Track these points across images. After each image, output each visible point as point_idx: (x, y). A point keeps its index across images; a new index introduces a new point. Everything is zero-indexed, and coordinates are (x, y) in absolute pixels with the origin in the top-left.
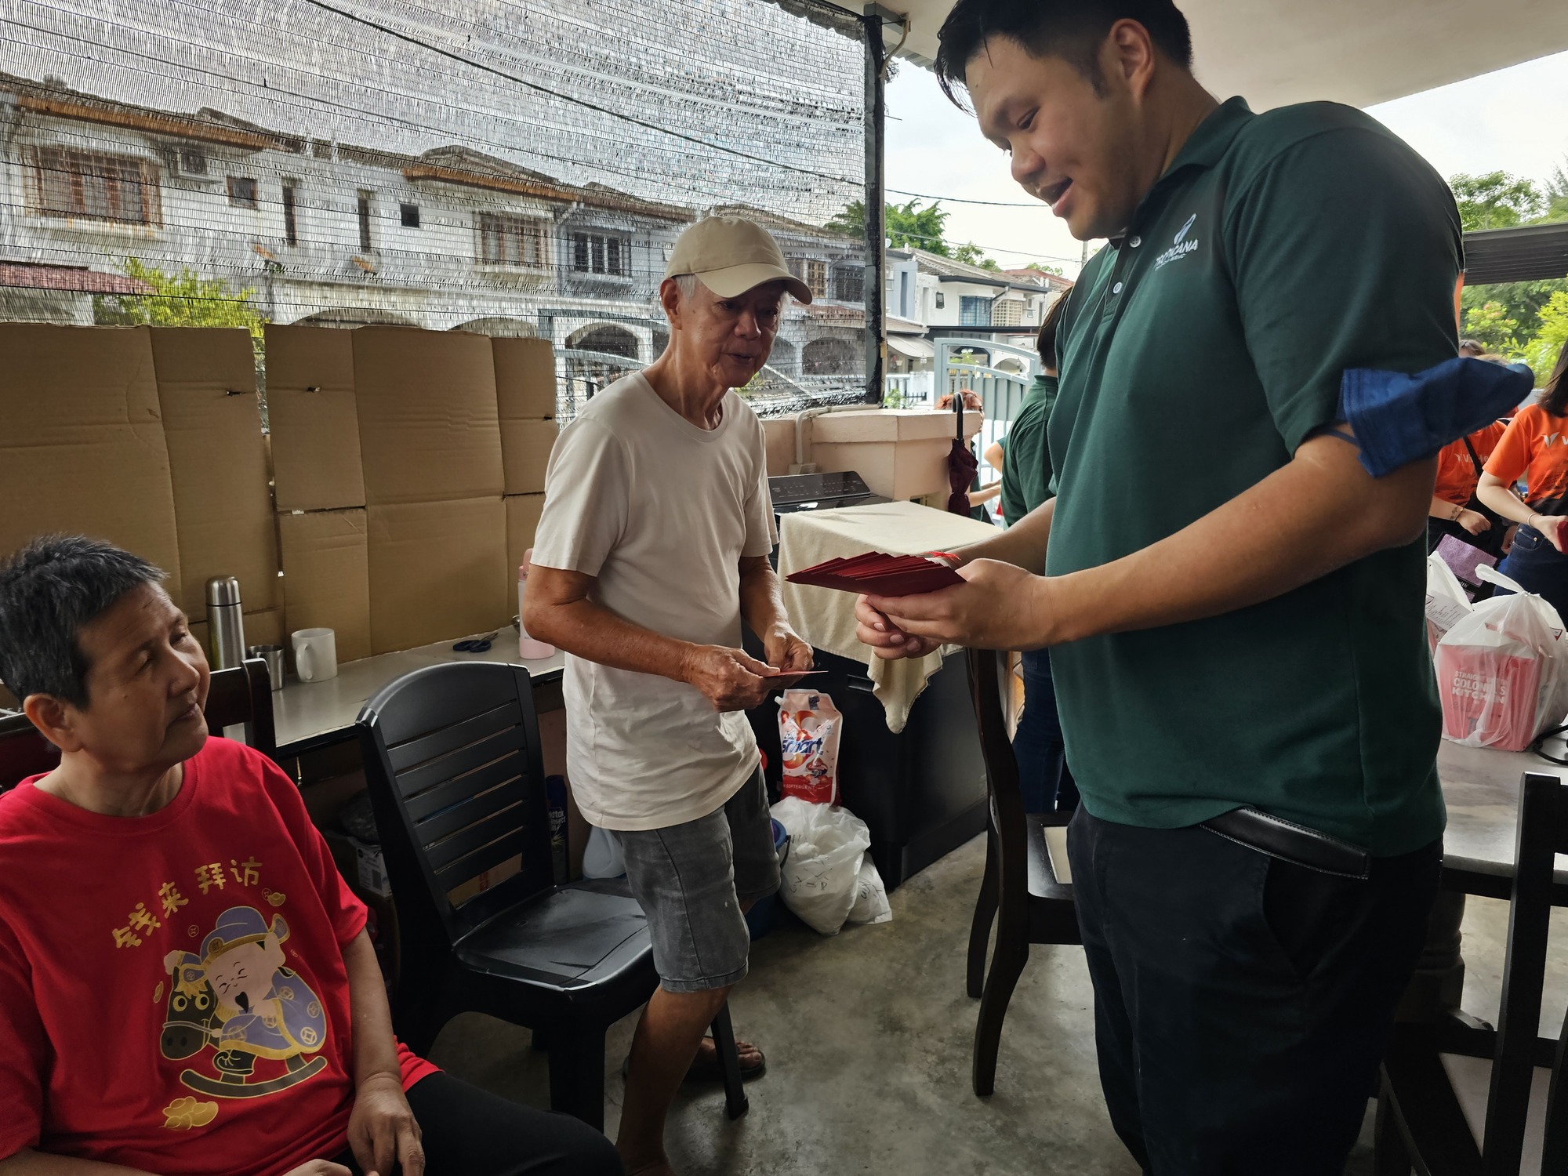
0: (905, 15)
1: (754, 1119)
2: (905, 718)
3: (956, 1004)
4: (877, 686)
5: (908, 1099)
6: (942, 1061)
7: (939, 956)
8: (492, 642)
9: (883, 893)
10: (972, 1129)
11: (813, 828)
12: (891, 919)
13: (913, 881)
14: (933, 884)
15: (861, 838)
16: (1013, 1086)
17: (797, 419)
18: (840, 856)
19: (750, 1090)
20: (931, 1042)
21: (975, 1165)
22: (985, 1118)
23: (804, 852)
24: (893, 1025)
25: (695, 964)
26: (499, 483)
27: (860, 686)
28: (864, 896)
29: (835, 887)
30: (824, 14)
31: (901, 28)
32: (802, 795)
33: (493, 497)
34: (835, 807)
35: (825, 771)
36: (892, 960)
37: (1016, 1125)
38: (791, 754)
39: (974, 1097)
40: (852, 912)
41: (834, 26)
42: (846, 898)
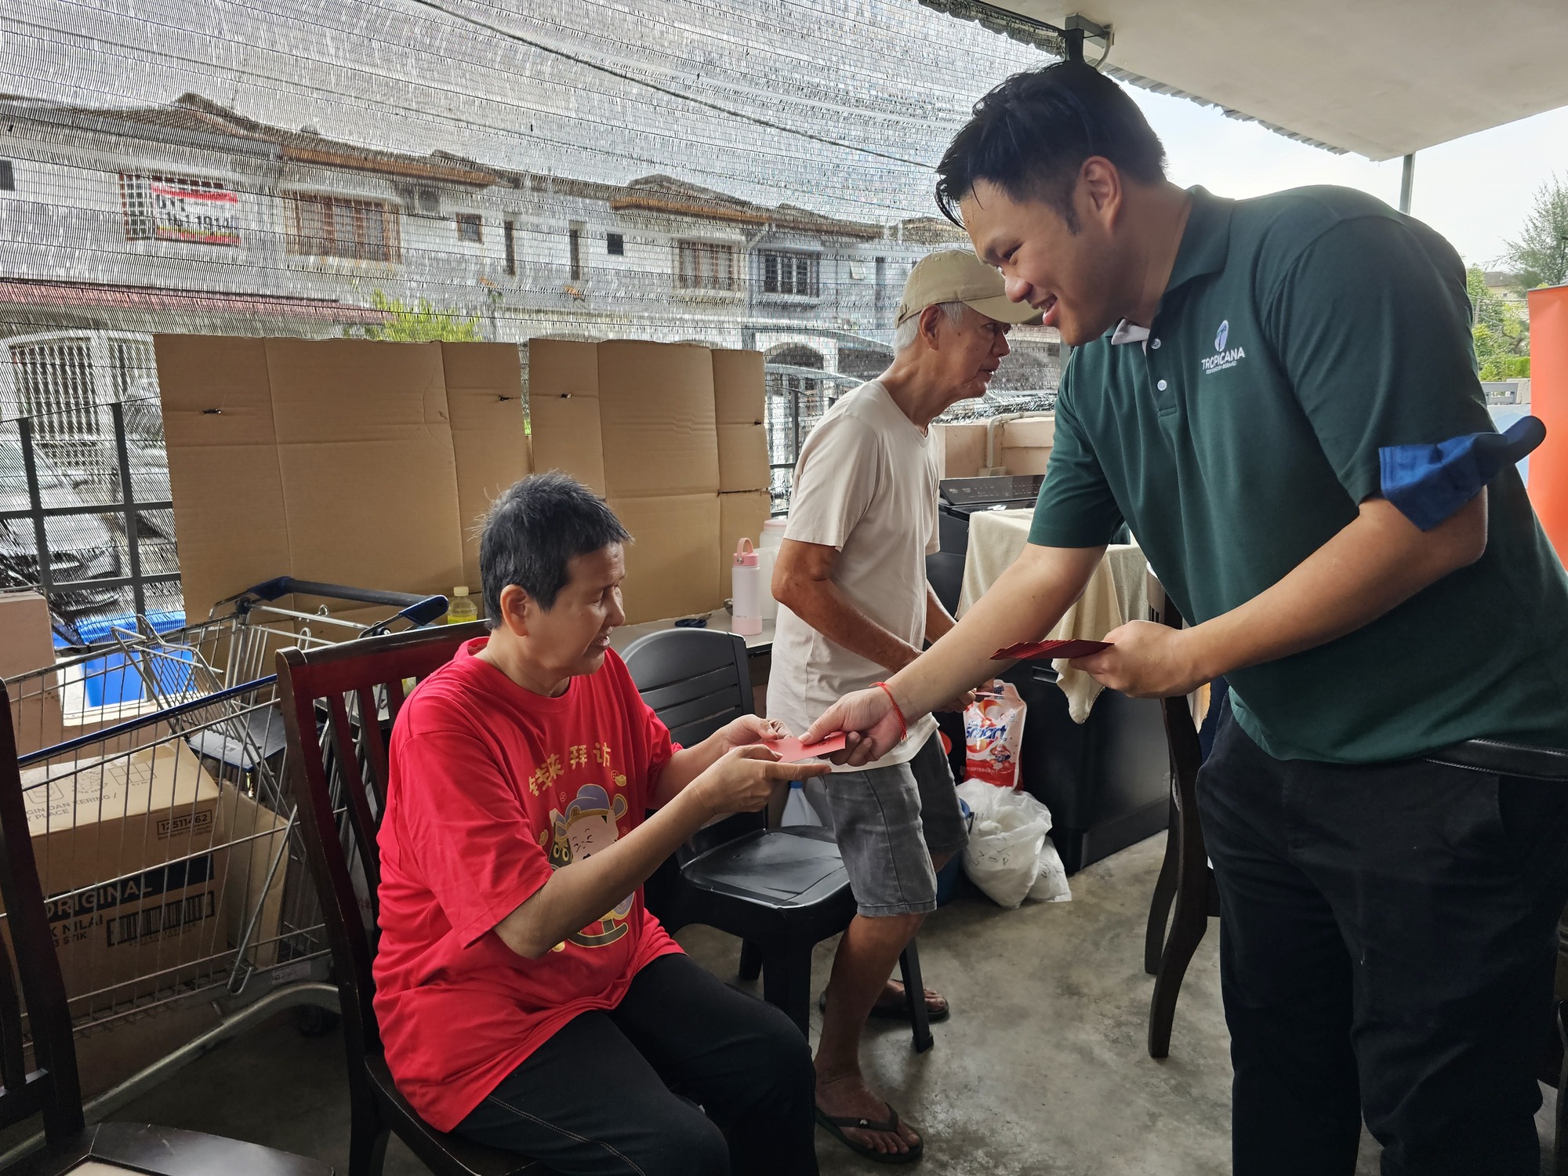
0: (1108, 26)
1: (940, 1053)
2: (1088, 709)
3: (1133, 979)
4: (1060, 677)
5: (1085, 1054)
6: (1119, 1024)
7: (1118, 935)
8: (708, 621)
9: (1063, 874)
10: (1147, 1084)
11: (996, 808)
12: (1070, 900)
13: (1094, 867)
14: (1113, 872)
15: (1042, 820)
16: (1189, 1053)
17: (989, 425)
18: (1022, 834)
19: (935, 1029)
20: (1109, 1008)
21: (1148, 1114)
22: (1160, 1076)
23: (987, 829)
24: (1072, 991)
25: (897, 891)
26: (714, 481)
27: (1045, 677)
28: (1044, 876)
29: (1017, 863)
30: (1024, 31)
31: (1104, 42)
32: (985, 777)
33: (709, 494)
34: (1018, 790)
35: (1008, 757)
36: (1071, 935)
37: (1190, 1085)
38: (976, 740)
39: (1150, 1058)
40: (1033, 889)
41: (1035, 43)
42: (1027, 875)
